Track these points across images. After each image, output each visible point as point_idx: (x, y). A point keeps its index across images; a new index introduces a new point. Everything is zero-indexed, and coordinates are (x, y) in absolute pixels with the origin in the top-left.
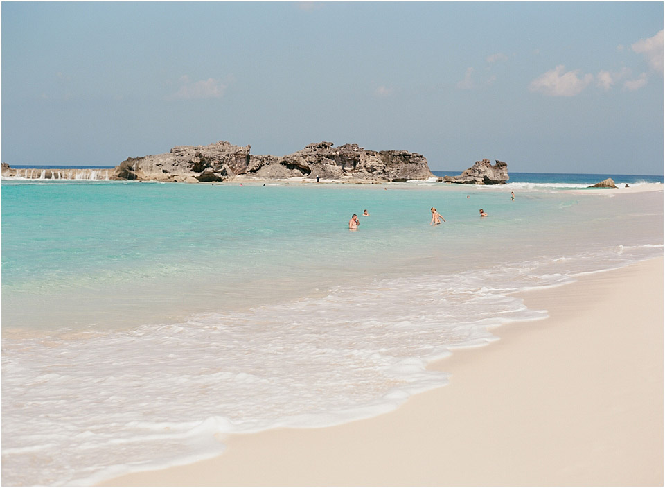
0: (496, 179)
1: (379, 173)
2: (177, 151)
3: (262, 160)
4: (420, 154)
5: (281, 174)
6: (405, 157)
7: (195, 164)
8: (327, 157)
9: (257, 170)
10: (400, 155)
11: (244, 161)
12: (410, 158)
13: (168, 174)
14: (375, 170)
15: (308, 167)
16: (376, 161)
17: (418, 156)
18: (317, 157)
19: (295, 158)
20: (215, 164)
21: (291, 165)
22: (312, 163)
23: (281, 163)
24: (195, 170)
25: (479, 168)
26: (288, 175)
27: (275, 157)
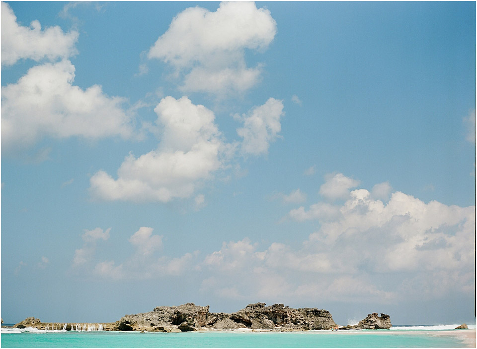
0: (383, 326)
1: (302, 324)
2: (158, 310)
3: (217, 316)
4: (326, 310)
5: (231, 326)
6: (316, 313)
7: (174, 319)
8: (263, 313)
9: (213, 323)
10: (313, 311)
11: (205, 316)
12: (320, 313)
13: (155, 327)
14: (299, 322)
15: (249, 321)
16: (298, 316)
17: (326, 312)
18: (256, 313)
19: (240, 315)
20: (189, 318)
21: (237, 319)
22: (252, 318)
23: (230, 318)
24: (174, 323)
25: (371, 319)
26: (236, 327)
27: (226, 314)
